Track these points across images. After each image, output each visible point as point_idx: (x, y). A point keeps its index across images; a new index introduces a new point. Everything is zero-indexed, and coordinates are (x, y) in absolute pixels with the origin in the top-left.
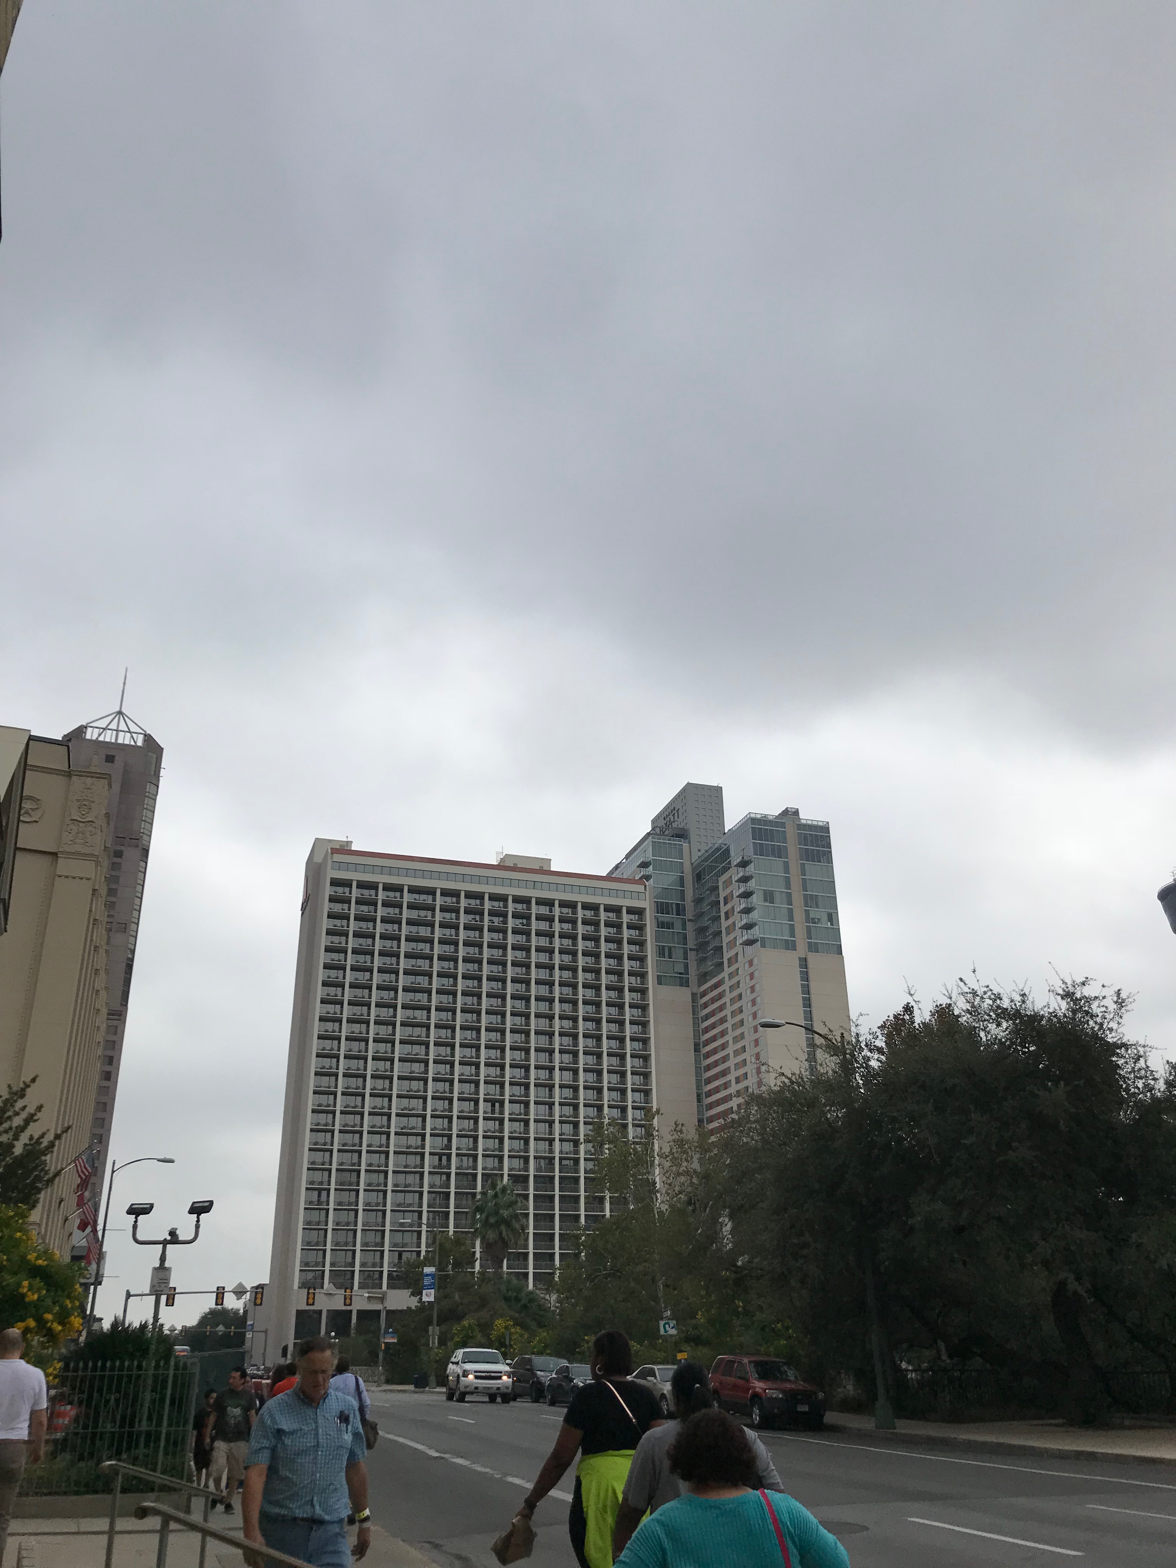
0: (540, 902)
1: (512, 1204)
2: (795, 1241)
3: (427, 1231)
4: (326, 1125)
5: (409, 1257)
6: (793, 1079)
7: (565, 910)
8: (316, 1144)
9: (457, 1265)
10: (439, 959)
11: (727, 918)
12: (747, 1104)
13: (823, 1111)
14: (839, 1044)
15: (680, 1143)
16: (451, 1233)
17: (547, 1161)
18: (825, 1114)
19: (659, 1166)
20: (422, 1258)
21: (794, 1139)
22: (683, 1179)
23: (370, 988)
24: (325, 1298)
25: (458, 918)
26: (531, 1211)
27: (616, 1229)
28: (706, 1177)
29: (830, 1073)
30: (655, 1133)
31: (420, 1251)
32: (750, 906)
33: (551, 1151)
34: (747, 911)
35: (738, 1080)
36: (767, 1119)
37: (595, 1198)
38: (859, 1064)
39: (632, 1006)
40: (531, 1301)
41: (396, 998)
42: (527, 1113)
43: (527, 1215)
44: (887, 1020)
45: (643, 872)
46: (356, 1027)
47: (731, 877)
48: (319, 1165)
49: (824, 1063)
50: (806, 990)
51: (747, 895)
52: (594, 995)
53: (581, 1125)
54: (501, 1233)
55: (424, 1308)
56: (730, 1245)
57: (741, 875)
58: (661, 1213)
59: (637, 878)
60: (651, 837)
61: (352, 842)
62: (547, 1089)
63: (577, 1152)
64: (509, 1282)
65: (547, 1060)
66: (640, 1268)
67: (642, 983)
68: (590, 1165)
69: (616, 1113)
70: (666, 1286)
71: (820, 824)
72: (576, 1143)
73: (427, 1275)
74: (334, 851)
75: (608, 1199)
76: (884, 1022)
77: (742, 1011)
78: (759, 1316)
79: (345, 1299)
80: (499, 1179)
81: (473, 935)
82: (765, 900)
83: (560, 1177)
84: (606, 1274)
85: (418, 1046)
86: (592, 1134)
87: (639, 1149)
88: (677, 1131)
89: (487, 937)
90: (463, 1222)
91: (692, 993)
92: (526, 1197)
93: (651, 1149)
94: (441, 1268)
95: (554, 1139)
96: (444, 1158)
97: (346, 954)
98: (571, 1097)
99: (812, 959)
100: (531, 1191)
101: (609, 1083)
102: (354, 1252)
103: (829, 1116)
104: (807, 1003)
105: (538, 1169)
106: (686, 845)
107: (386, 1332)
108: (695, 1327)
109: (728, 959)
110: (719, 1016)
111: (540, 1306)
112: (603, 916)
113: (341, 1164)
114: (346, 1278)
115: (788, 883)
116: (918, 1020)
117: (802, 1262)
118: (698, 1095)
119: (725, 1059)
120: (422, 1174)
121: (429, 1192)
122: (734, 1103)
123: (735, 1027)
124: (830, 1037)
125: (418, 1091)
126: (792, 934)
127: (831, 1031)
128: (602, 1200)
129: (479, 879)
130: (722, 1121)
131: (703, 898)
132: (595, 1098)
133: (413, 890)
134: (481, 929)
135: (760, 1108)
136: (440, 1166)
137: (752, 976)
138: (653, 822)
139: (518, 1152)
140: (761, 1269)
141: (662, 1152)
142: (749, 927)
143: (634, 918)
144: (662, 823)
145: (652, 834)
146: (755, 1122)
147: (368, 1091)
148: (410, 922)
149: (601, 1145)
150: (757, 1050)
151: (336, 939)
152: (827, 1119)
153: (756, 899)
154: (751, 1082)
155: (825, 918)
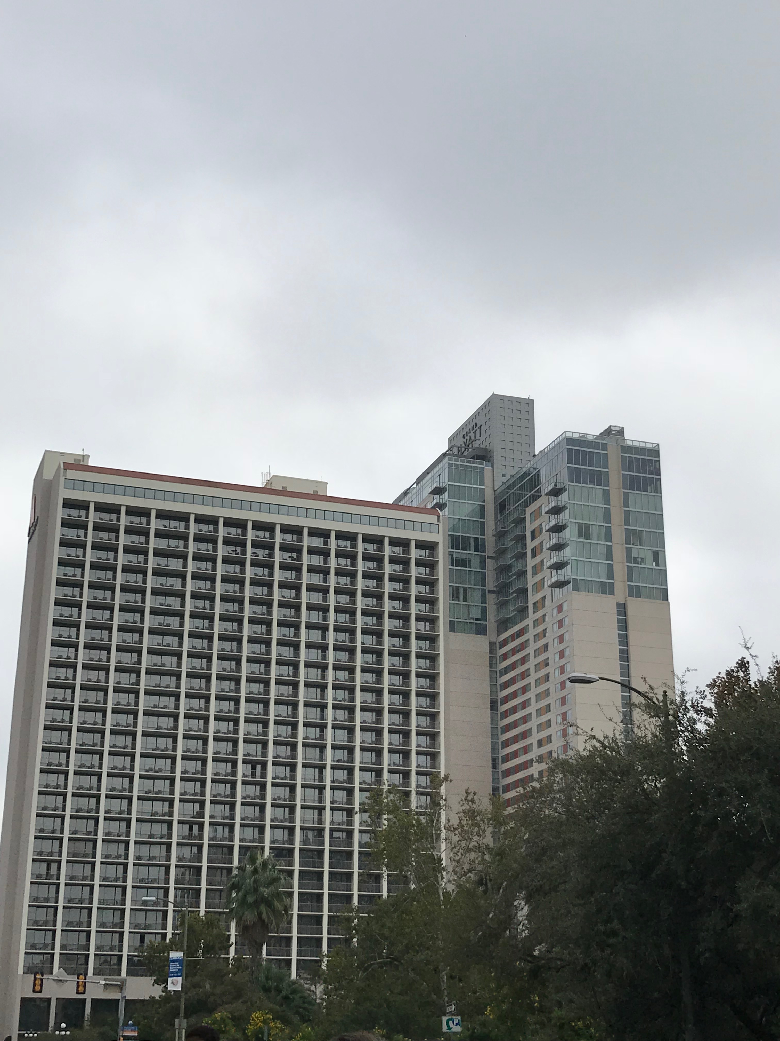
0: (313, 532)
1: (275, 880)
2: (602, 928)
3: (174, 911)
4: (58, 787)
5: (153, 939)
6: (606, 743)
7: (343, 543)
8: (45, 808)
9: (208, 949)
10: (192, 597)
11: (534, 555)
12: (551, 771)
13: (639, 780)
14: (661, 704)
15: (471, 814)
16: (202, 913)
17: (315, 833)
18: (641, 783)
19: (446, 839)
20: (168, 941)
21: (604, 812)
22: (473, 855)
23: (110, 629)
24: (54, 984)
25: (215, 549)
26: (296, 890)
27: (395, 912)
28: (500, 854)
29: (650, 735)
30: (442, 803)
31: (166, 933)
32: (561, 542)
33: (321, 821)
34: (558, 547)
35: (540, 743)
36: (573, 789)
37: (370, 875)
38: (684, 727)
39: (418, 656)
40: (294, 992)
41: (141, 642)
42: (293, 777)
43: (291, 894)
44: (718, 677)
45: (437, 499)
46: (93, 675)
47: (541, 507)
48: (48, 833)
49: (642, 725)
50: (624, 640)
51: (558, 529)
52: (374, 643)
53: (357, 792)
54: (260, 915)
55: (168, 997)
56: (526, 932)
57: (552, 504)
58: (447, 894)
59: (429, 506)
60: (446, 458)
61: (89, 456)
62: (318, 750)
63: (350, 823)
64: (269, 969)
65: (318, 717)
66: (420, 957)
67: (432, 629)
68: (366, 838)
69: (397, 779)
70: (451, 977)
71: (649, 446)
72: (350, 813)
73: (174, 961)
74: (67, 466)
75: (386, 877)
76: (714, 680)
77: (547, 664)
78: (557, 1013)
79: (78, 986)
80: (259, 852)
81: (233, 569)
82: (580, 535)
83: (331, 851)
84: (381, 963)
85: (167, 698)
86: (369, 802)
87: (424, 821)
88: (468, 801)
89: (249, 572)
90: (217, 901)
91: (490, 643)
92: (290, 873)
93: (438, 820)
94: (190, 952)
95: (324, 808)
96: (195, 828)
97: (82, 589)
98: (345, 759)
99: (633, 605)
100: (297, 867)
101: (390, 744)
102: (89, 933)
103: (646, 786)
104: (625, 656)
105: (305, 841)
106: (488, 469)
107: (126, 1024)
108: (484, 1024)
109: (534, 604)
110: (520, 669)
111: (303, 998)
112: (388, 550)
113: (75, 832)
114: (79, 963)
115: (607, 516)
116: (754, 678)
117: (609, 952)
118: (494, 760)
119: (525, 719)
120: (169, 846)
121: (177, 866)
122: (534, 770)
123: (538, 682)
124: (650, 695)
125: (167, 749)
126: (611, 575)
127: (652, 688)
128: (378, 878)
129: (241, 505)
130: (520, 790)
131: (506, 532)
132: (373, 761)
133: (161, 515)
134: (242, 564)
135: (565, 776)
136: (190, 836)
137: (561, 623)
138: (450, 440)
139: (282, 822)
140: (560, 959)
141: (450, 824)
142: (559, 566)
143: (424, 553)
144: (460, 442)
145: (450, 455)
146: (560, 791)
147: (106, 749)
148: (158, 553)
149: (379, 816)
150: (564, 709)
151: (70, 571)
152: (643, 790)
153: (569, 534)
154: (556, 746)
155: (649, 557)
